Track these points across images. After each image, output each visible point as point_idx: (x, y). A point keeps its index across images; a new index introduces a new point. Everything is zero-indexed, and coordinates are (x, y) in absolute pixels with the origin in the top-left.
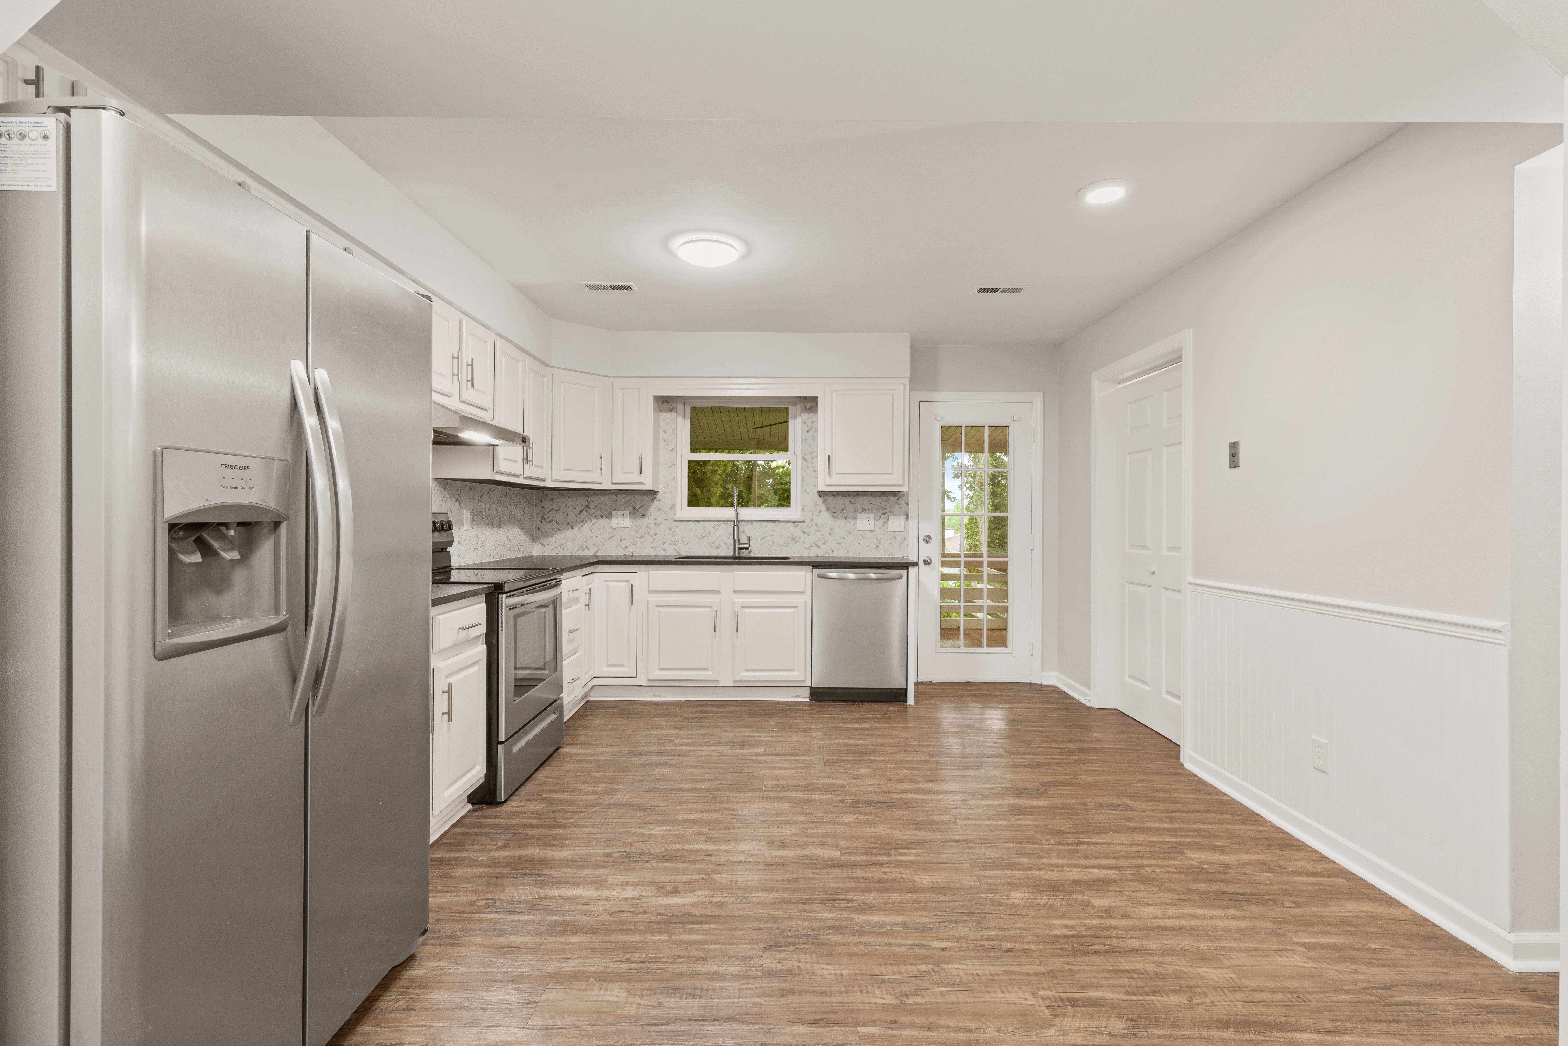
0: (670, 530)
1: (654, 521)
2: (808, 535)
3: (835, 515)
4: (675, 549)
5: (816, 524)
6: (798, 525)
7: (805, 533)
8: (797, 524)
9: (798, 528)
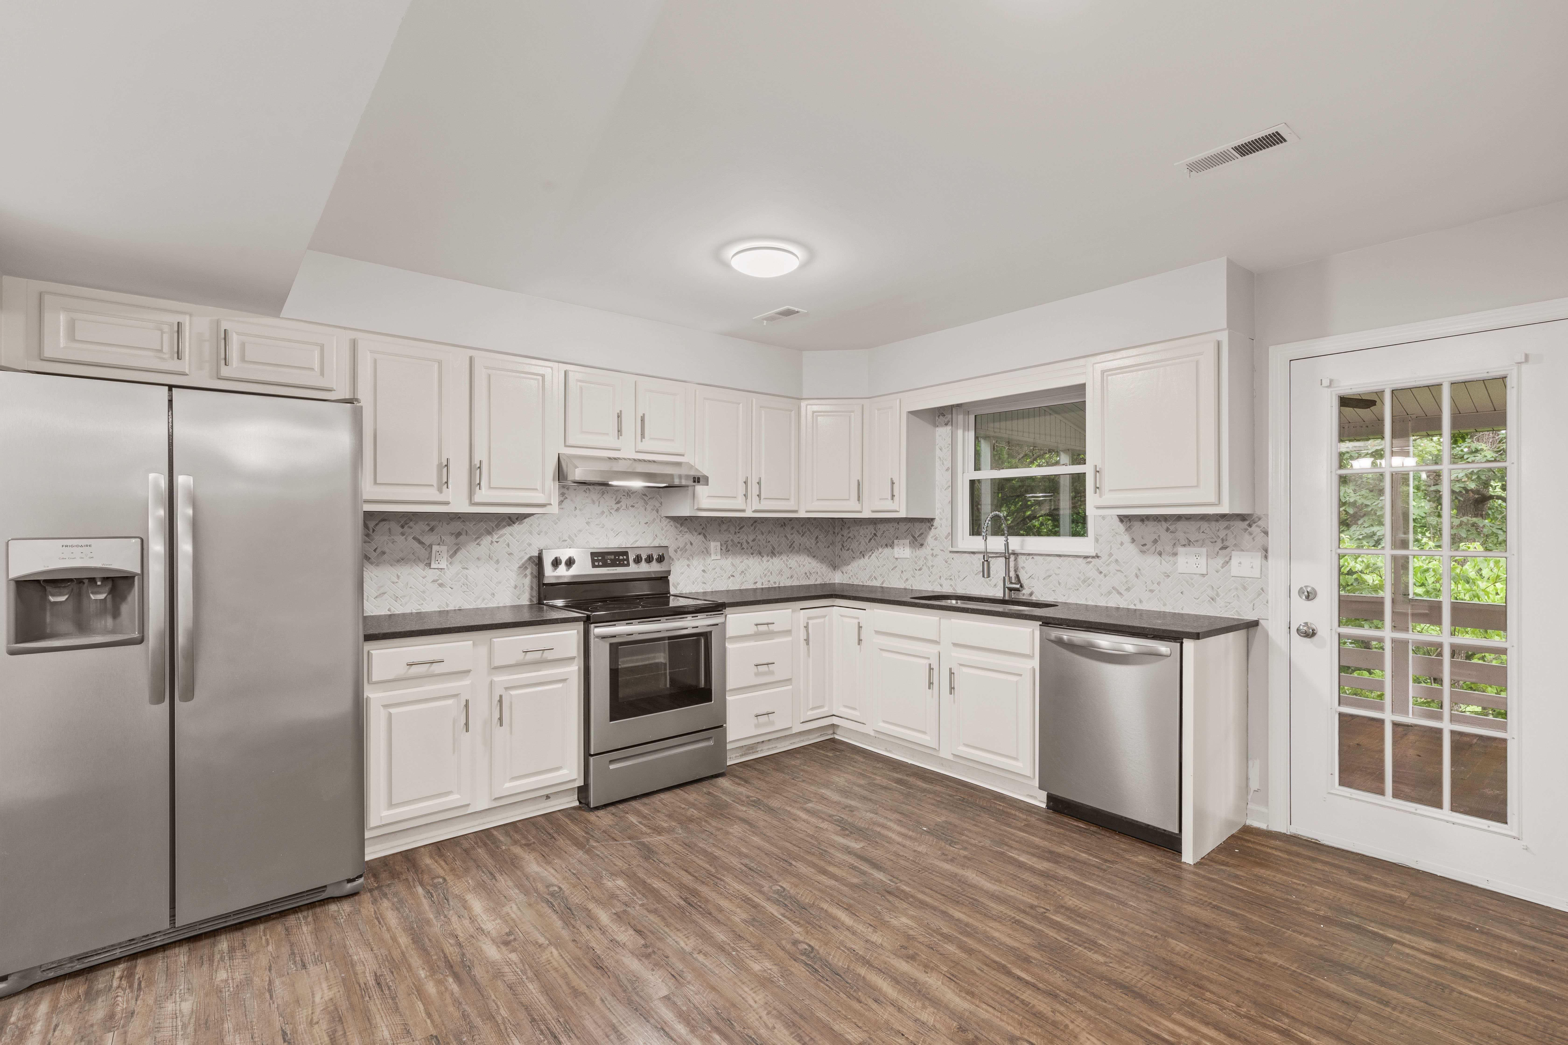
0: (946, 562)
1: (931, 552)
2: (1105, 576)
3: (1144, 548)
4: (951, 585)
5: (1117, 560)
6: (1090, 562)
7: (1101, 573)
8: (1089, 560)
9: (1091, 565)
